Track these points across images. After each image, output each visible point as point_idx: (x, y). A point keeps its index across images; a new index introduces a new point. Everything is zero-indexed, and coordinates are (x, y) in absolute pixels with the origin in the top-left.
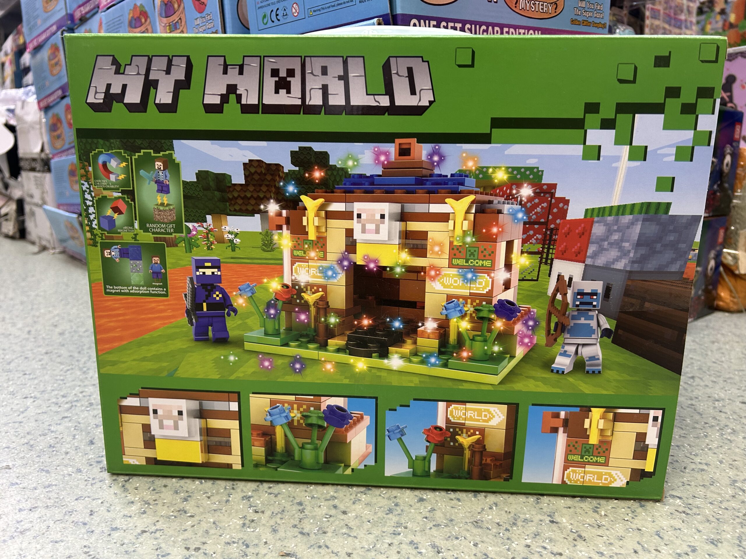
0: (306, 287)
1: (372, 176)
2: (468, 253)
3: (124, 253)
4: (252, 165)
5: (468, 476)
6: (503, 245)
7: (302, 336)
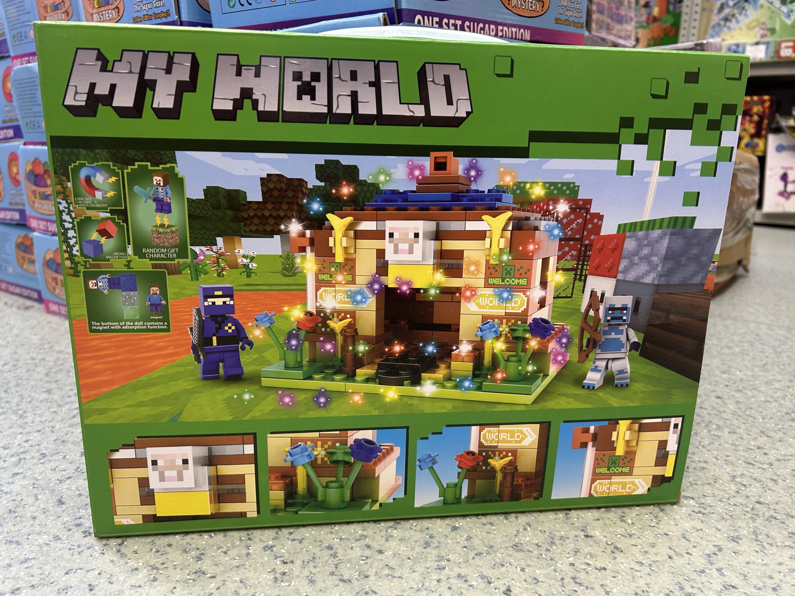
0: (332, 314)
1: (405, 192)
2: (505, 272)
3: (114, 283)
4: (270, 180)
5: (498, 499)
6: (540, 262)
7: (327, 367)
